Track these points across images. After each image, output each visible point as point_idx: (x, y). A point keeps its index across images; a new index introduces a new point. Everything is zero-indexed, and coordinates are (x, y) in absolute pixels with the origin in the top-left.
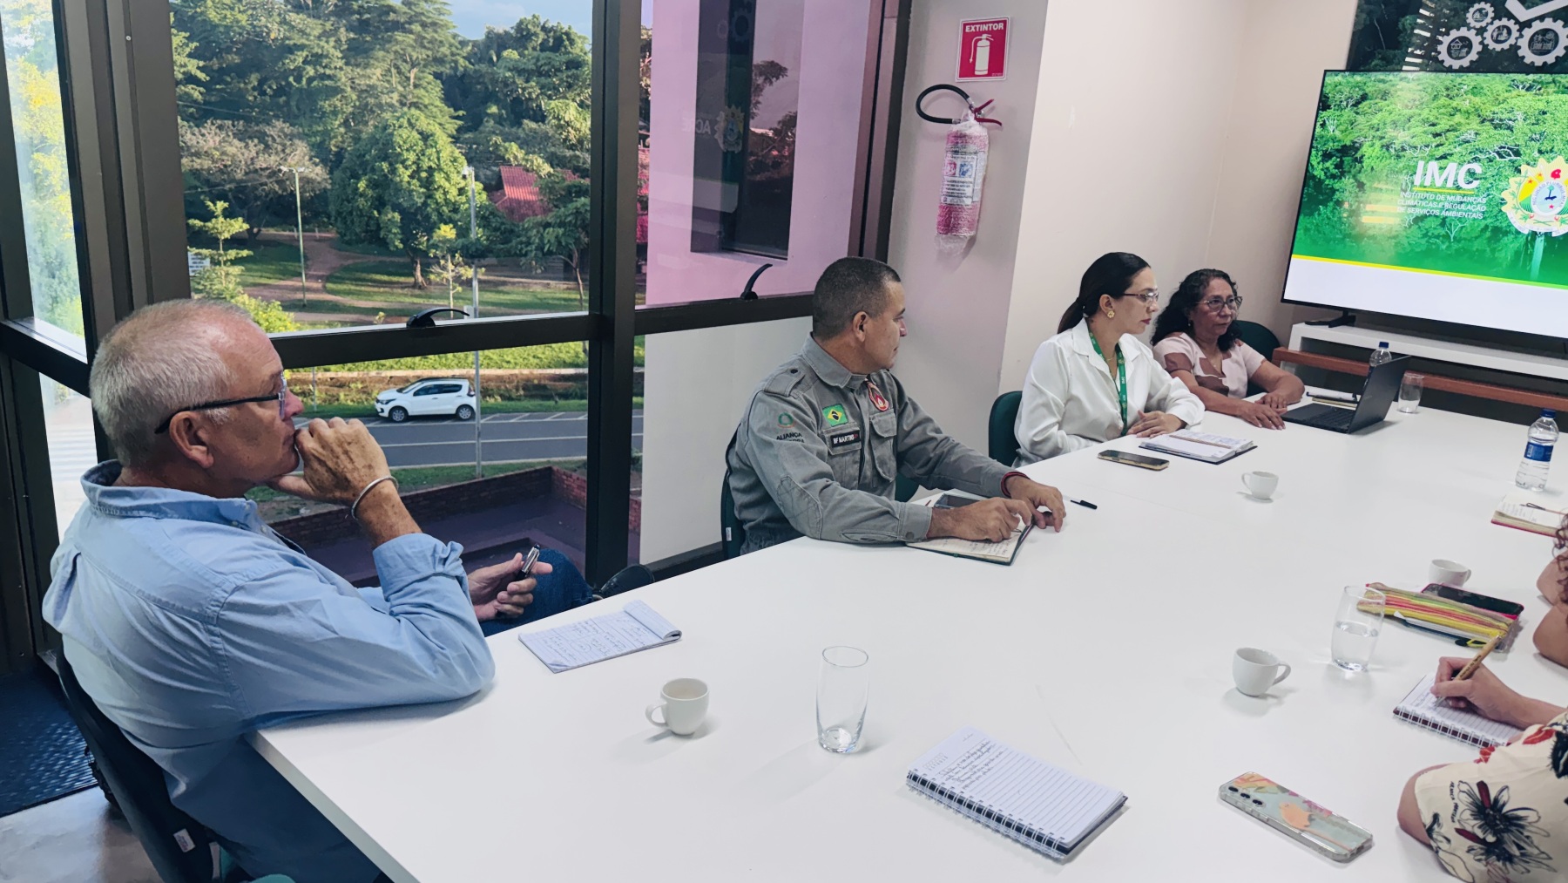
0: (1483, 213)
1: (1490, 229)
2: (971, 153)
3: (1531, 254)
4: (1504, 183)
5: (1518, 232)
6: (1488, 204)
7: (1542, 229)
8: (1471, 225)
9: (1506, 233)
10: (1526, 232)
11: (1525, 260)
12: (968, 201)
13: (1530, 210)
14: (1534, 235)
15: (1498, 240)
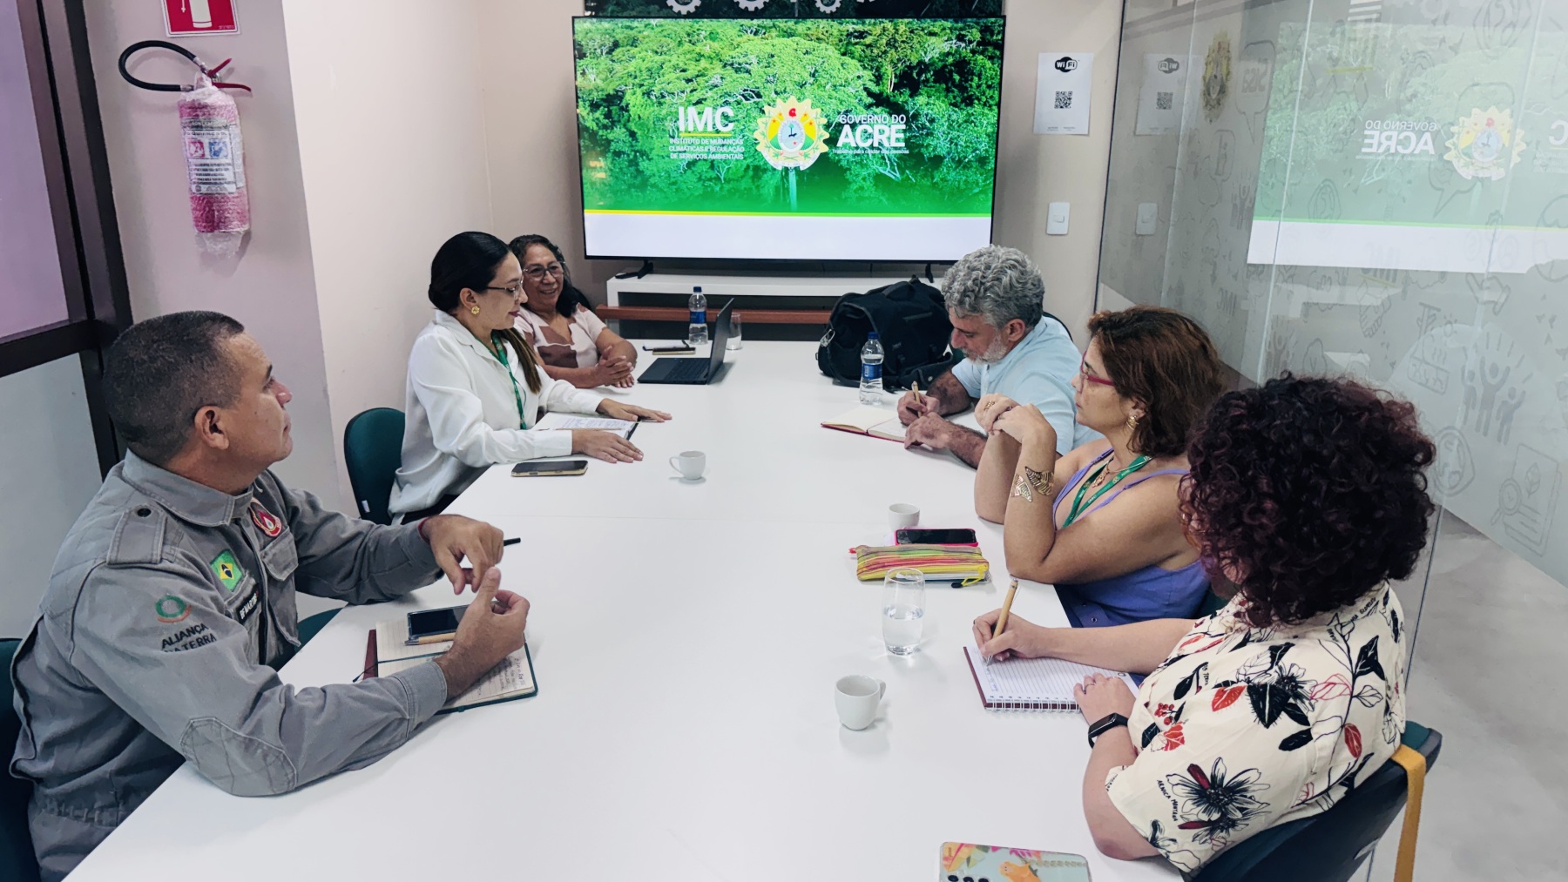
0: (743, 153)
1: (751, 168)
2: (220, 128)
3: (788, 189)
4: (753, 124)
5: (774, 169)
6: (745, 146)
7: (791, 165)
8: (736, 166)
9: (765, 171)
10: (780, 168)
11: (784, 194)
12: (231, 188)
13: (779, 148)
14: (786, 169)
15: (760, 178)
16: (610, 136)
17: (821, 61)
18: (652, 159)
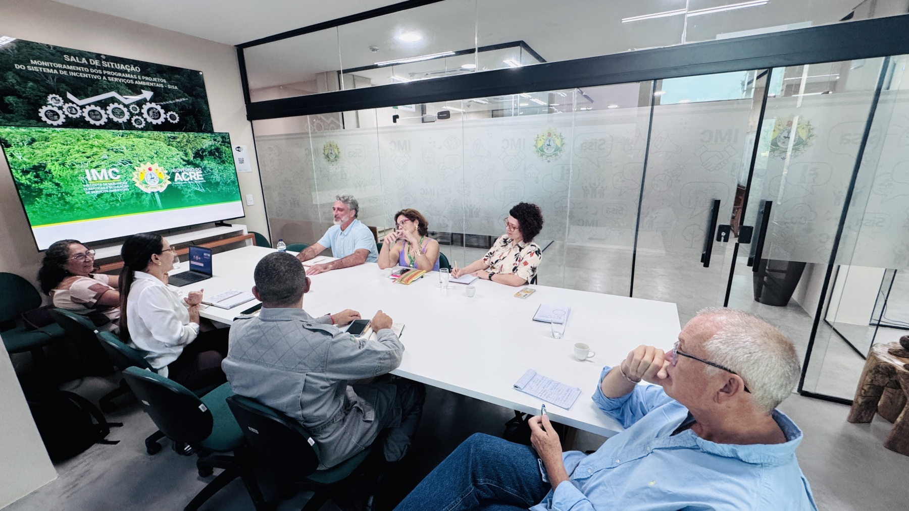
0: (128, 188)
1: (134, 194)
3: (156, 200)
4: (131, 175)
6: (129, 184)
7: (155, 190)
8: (126, 194)
9: (142, 194)
10: (150, 193)
11: (155, 203)
13: (147, 184)
14: (153, 193)
15: (140, 198)
16: (42, 187)
17: (159, 148)
18: (74, 195)
